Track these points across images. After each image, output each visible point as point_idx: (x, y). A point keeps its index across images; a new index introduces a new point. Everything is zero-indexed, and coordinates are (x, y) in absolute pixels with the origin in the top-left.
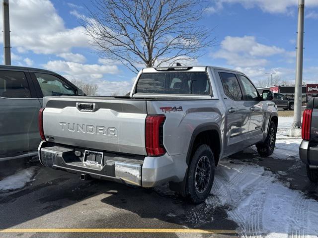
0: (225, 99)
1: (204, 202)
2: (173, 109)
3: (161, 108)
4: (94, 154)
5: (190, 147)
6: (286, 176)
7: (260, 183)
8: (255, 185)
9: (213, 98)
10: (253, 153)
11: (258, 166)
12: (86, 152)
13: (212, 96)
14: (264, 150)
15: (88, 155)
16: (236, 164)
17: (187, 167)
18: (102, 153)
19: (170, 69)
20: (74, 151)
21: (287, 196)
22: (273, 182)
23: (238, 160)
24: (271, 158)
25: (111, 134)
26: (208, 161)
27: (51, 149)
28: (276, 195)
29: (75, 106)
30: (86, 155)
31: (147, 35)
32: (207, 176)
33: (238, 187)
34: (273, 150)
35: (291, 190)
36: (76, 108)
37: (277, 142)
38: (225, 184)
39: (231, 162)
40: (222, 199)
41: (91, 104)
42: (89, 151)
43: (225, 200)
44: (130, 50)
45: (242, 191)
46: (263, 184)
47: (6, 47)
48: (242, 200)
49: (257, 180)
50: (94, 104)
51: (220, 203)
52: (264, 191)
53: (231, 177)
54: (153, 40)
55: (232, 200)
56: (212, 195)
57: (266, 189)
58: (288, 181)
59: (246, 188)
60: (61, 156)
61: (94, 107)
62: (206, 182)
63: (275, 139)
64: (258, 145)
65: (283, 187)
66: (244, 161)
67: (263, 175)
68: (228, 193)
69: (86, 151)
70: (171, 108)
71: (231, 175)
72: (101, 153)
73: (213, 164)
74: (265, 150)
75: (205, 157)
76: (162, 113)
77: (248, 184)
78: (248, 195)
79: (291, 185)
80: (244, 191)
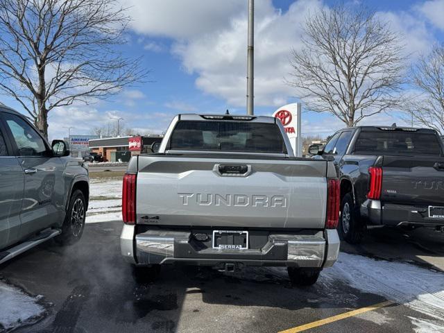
4: (230, 234)
12: (215, 233)
13: (286, 153)
15: (218, 237)
18: (247, 232)
25: (275, 205)
30: (216, 238)
42: (221, 232)
50: (249, 166)
69: (214, 231)
72: (244, 232)
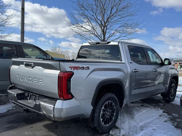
0: (130, 63)
1: (109, 132)
2: (81, 68)
3: (70, 67)
4: (34, 95)
5: (95, 95)
6: (177, 118)
7: (155, 121)
8: (151, 123)
9: (122, 62)
10: (160, 100)
11: (160, 109)
13: (121, 61)
14: (166, 98)
16: (145, 106)
17: (92, 108)
18: (38, 95)
19: (97, 43)
20: (24, 93)
21: (171, 133)
22: (165, 121)
23: (147, 104)
24: (172, 104)
25: (40, 83)
26: (113, 104)
27: (12, 91)
28: (162, 131)
29: (23, 65)
30: (31, 96)
31: (103, 25)
32: (112, 115)
33: (138, 123)
34: (174, 98)
35: (176, 128)
36: (24, 65)
37: (177, 93)
38: (130, 121)
39: (142, 105)
40: (122, 132)
41: (30, 64)
42: (32, 94)
43: (124, 133)
44: (92, 34)
45: (139, 126)
46: (157, 122)
47: (22, 32)
48: (136, 134)
49: (154, 119)
50: (32, 63)
51: (119, 135)
52: (155, 128)
53: (136, 116)
54: (107, 28)
55: (129, 133)
56: (117, 128)
57: (158, 126)
58: (176, 121)
59: (144, 124)
60: (15, 95)
61: (32, 66)
62: (111, 119)
63: (176, 91)
64: (162, 94)
65: (171, 125)
66: (152, 105)
67: (160, 116)
68: (129, 127)
69: (30, 93)
70: (79, 67)
71: (137, 114)
73: (118, 107)
74: (168, 99)
75: (110, 102)
76: (71, 70)
77: (146, 121)
78: (142, 130)
79: (177, 125)
80: (141, 127)
